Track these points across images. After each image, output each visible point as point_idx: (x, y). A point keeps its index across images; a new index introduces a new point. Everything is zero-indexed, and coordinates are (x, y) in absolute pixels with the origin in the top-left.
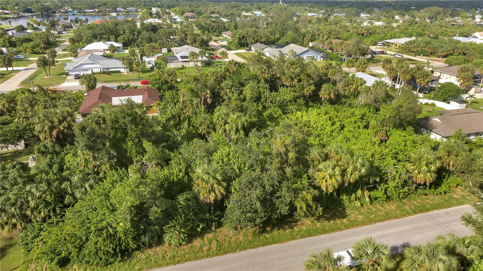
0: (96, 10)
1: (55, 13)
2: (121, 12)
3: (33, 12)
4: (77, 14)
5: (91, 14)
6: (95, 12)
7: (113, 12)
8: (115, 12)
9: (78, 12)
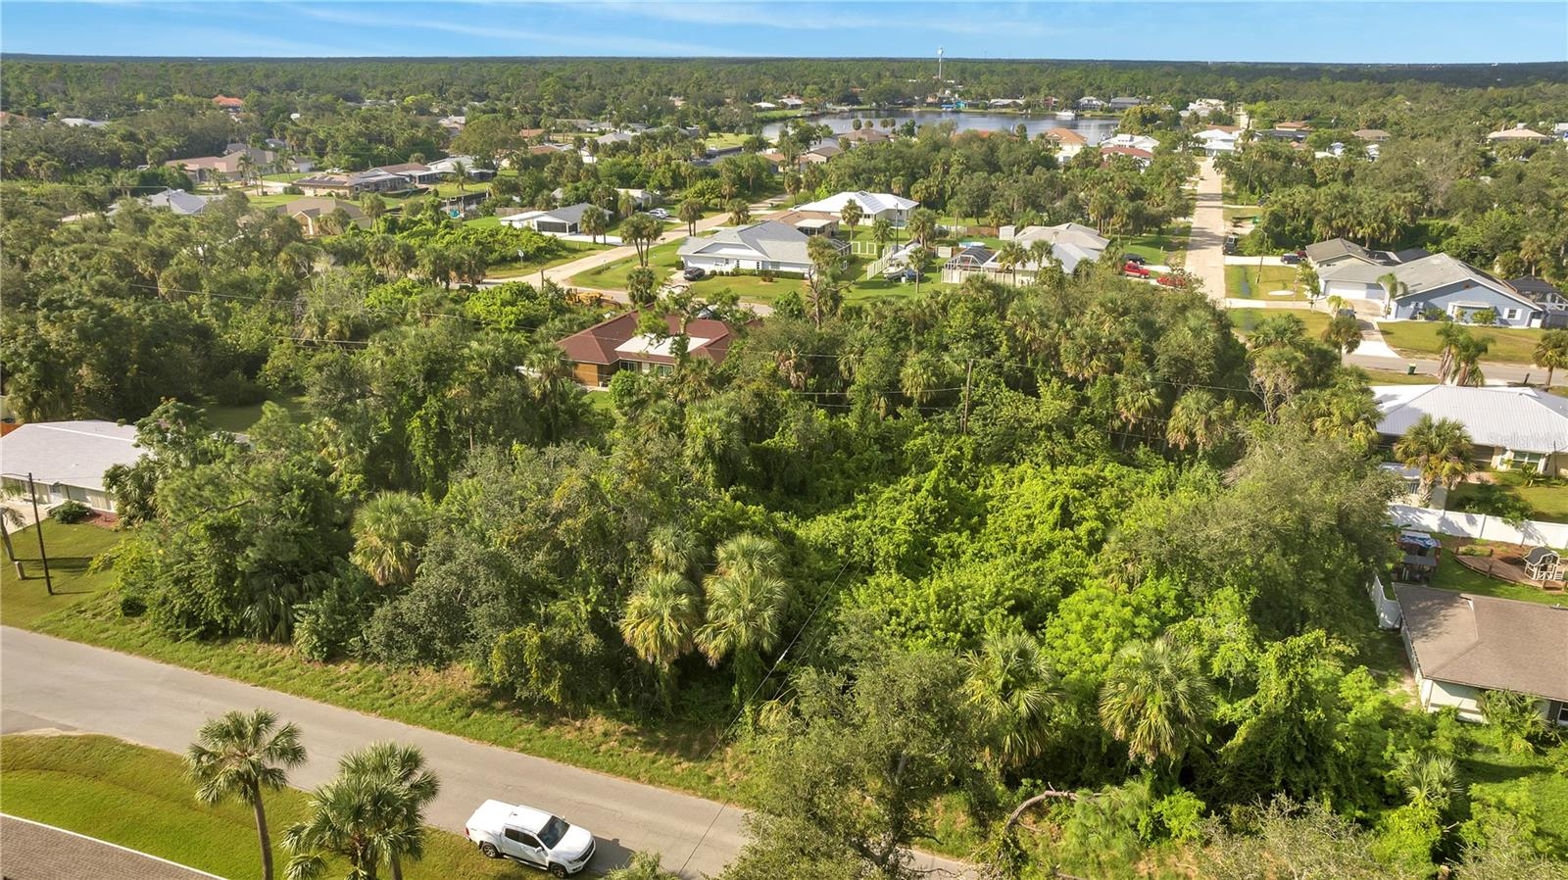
0: (1020, 101)
1: (910, 105)
2: (1093, 108)
3: (859, 103)
4: (967, 109)
5: (1004, 110)
6: (1017, 105)
7: (1067, 108)
8: (1073, 109)
9: (970, 105)
